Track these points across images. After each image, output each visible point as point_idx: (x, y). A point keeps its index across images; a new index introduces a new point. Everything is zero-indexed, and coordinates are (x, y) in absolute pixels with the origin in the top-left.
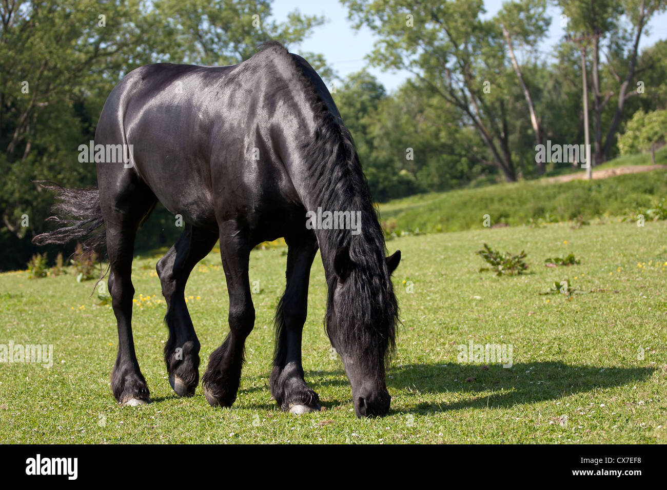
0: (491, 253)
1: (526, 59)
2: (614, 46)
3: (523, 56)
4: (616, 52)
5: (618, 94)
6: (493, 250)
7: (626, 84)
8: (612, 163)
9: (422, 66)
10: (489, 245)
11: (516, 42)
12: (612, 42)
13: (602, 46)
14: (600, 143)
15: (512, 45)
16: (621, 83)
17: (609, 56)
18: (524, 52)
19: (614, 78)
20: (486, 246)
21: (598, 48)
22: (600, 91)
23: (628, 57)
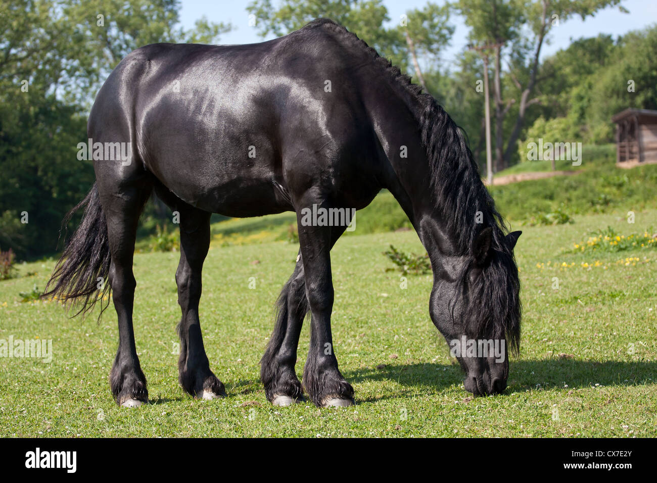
0: (397, 254)
1: (429, 66)
2: (516, 55)
3: (427, 64)
4: (518, 61)
5: (519, 102)
6: (398, 251)
7: (527, 92)
8: (513, 169)
10: (395, 247)
11: (420, 51)
12: (514, 51)
13: (505, 54)
14: (501, 150)
15: (415, 53)
16: (523, 90)
17: (511, 64)
18: (428, 60)
19: (515, 86)
20: (392, 247)
21: (500, 57)
22: (502, 99)
23: (530, 66)
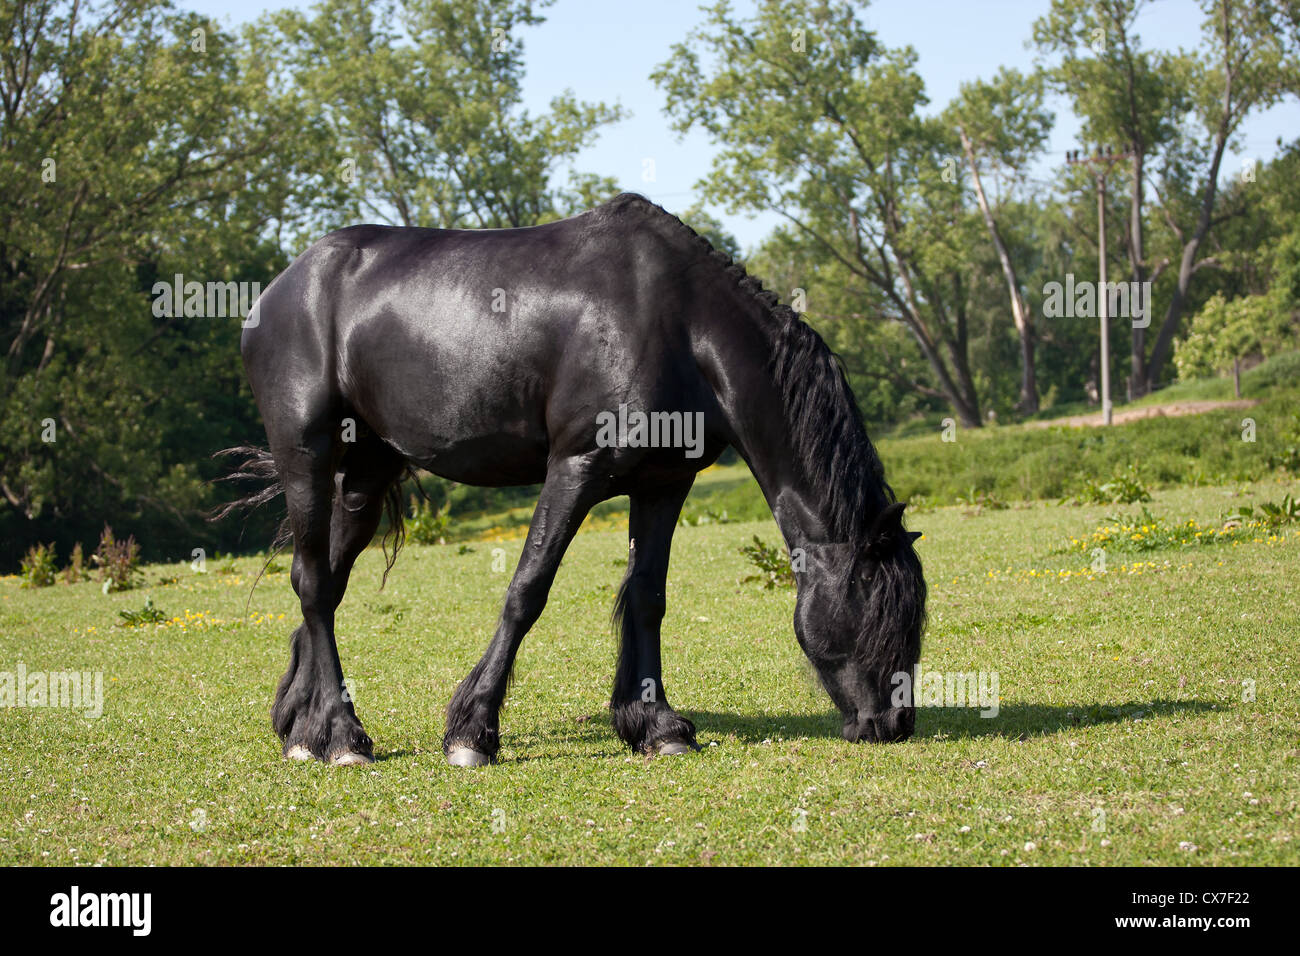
0: (764, 550)
1: (1003, 194)
2: (1171, 171)
3: (998, 189)
4: (1175, 183)
5: (1178, 263)
6: (767, 547)
7: (1193, 243)
8: (1161, 394)
9: (804, 204)
10: (762, 538)
11: (986, 161)
12: (1168, 164)
13: (1150, 170)
14: (1142, 356)
15: (977, 166)
16: (1185, 242)
17: (1163, 190)
18: (1002, 180)
19: (1171, 233)
20: (756, 539)
21: (1141, 174)
22: (1144, 258)
23: (1199, 192)
